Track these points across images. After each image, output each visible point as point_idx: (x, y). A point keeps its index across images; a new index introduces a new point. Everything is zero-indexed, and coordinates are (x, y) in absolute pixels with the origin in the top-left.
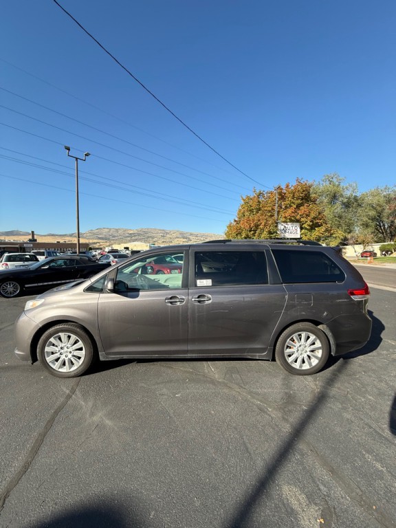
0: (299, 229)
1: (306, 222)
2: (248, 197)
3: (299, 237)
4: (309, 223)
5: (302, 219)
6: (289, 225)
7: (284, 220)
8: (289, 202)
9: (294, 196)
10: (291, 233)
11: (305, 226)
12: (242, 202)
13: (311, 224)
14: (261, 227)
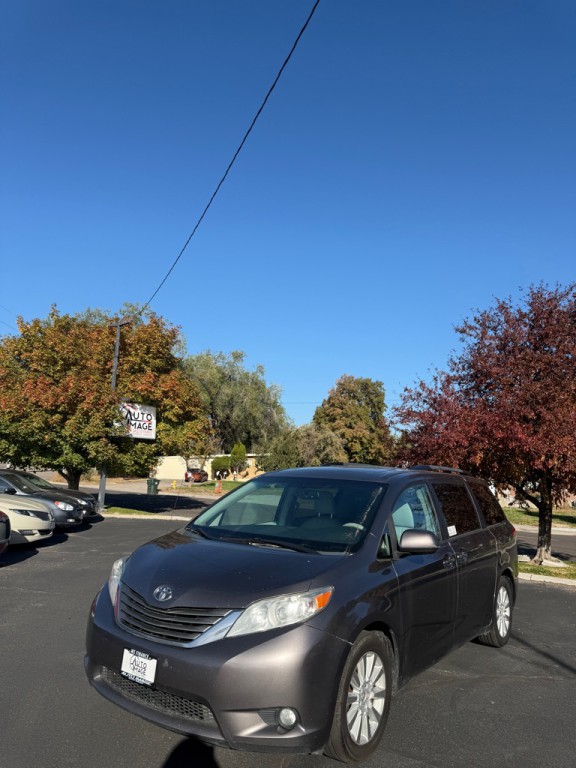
0: (154, 421)
1: (172, 407)
2: (37, 323)
3: (152, 436)
4: (177, 410)
5: (166, 401)
6: (137, 411)
7: (129, 396)
8: (138, 360)
9: (148, 348)
10: (139, 427)
11: (169, 414)
12: (18, 333)
13: (181, 412)
14: (84, 406)
